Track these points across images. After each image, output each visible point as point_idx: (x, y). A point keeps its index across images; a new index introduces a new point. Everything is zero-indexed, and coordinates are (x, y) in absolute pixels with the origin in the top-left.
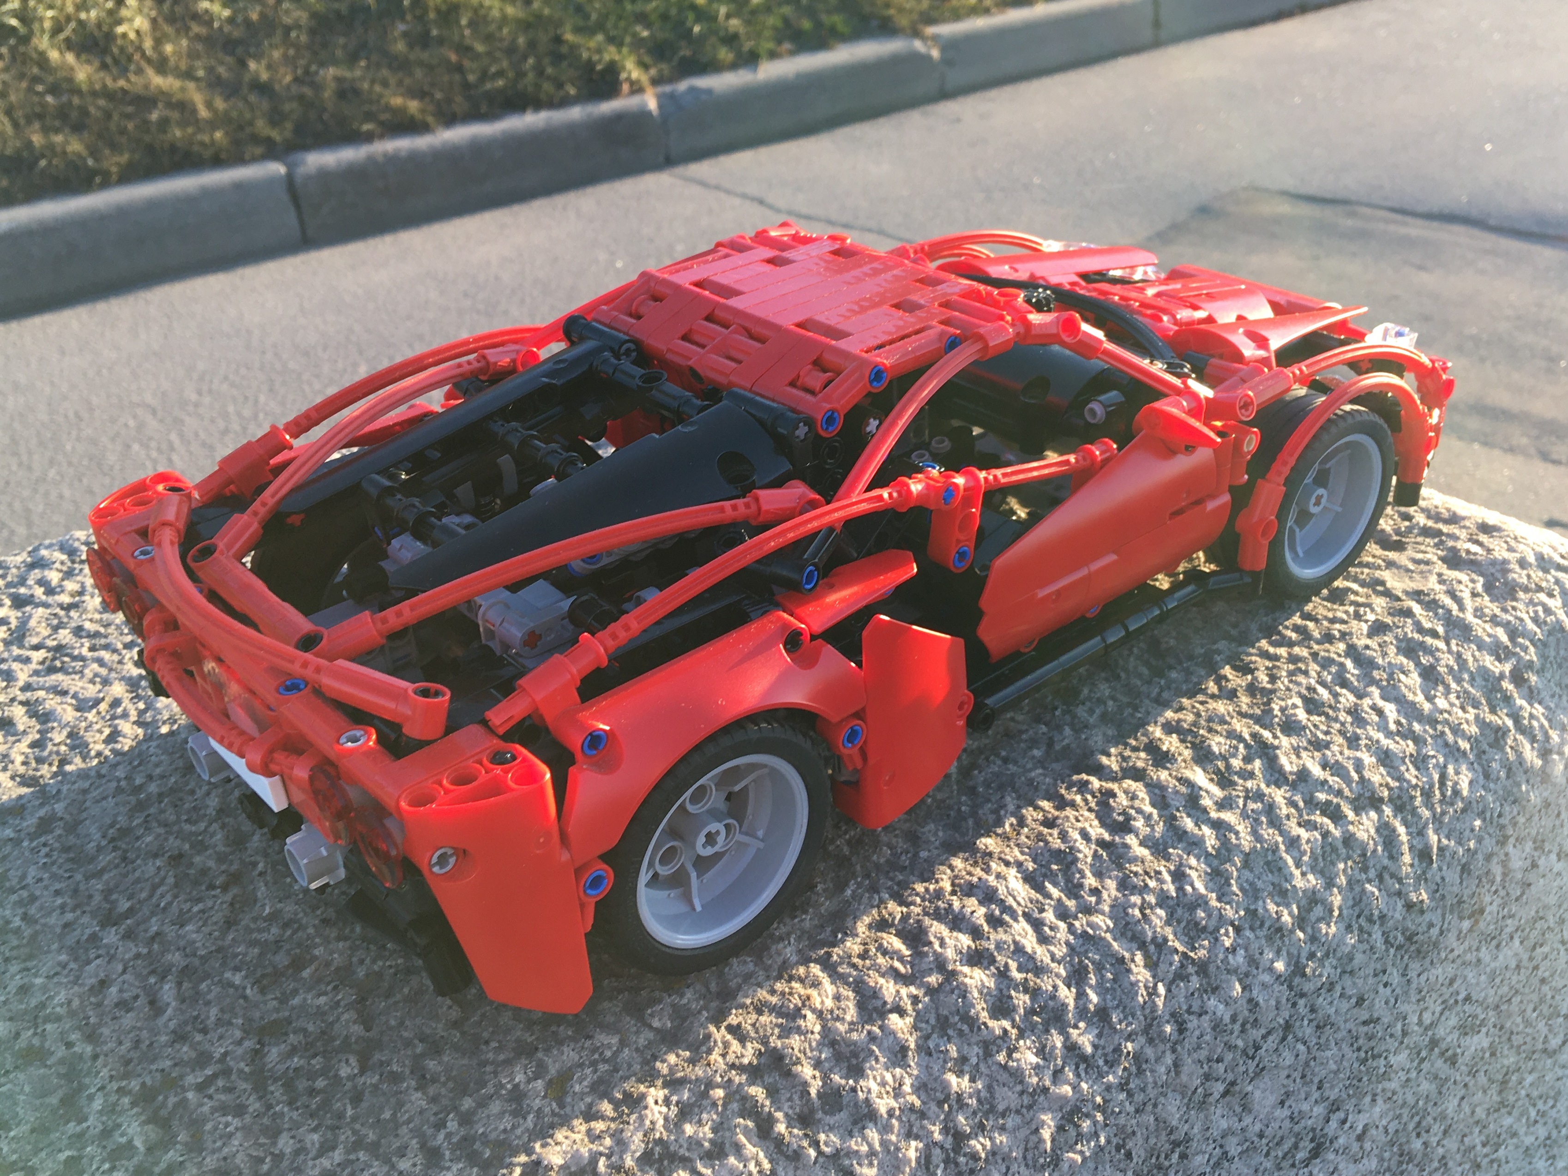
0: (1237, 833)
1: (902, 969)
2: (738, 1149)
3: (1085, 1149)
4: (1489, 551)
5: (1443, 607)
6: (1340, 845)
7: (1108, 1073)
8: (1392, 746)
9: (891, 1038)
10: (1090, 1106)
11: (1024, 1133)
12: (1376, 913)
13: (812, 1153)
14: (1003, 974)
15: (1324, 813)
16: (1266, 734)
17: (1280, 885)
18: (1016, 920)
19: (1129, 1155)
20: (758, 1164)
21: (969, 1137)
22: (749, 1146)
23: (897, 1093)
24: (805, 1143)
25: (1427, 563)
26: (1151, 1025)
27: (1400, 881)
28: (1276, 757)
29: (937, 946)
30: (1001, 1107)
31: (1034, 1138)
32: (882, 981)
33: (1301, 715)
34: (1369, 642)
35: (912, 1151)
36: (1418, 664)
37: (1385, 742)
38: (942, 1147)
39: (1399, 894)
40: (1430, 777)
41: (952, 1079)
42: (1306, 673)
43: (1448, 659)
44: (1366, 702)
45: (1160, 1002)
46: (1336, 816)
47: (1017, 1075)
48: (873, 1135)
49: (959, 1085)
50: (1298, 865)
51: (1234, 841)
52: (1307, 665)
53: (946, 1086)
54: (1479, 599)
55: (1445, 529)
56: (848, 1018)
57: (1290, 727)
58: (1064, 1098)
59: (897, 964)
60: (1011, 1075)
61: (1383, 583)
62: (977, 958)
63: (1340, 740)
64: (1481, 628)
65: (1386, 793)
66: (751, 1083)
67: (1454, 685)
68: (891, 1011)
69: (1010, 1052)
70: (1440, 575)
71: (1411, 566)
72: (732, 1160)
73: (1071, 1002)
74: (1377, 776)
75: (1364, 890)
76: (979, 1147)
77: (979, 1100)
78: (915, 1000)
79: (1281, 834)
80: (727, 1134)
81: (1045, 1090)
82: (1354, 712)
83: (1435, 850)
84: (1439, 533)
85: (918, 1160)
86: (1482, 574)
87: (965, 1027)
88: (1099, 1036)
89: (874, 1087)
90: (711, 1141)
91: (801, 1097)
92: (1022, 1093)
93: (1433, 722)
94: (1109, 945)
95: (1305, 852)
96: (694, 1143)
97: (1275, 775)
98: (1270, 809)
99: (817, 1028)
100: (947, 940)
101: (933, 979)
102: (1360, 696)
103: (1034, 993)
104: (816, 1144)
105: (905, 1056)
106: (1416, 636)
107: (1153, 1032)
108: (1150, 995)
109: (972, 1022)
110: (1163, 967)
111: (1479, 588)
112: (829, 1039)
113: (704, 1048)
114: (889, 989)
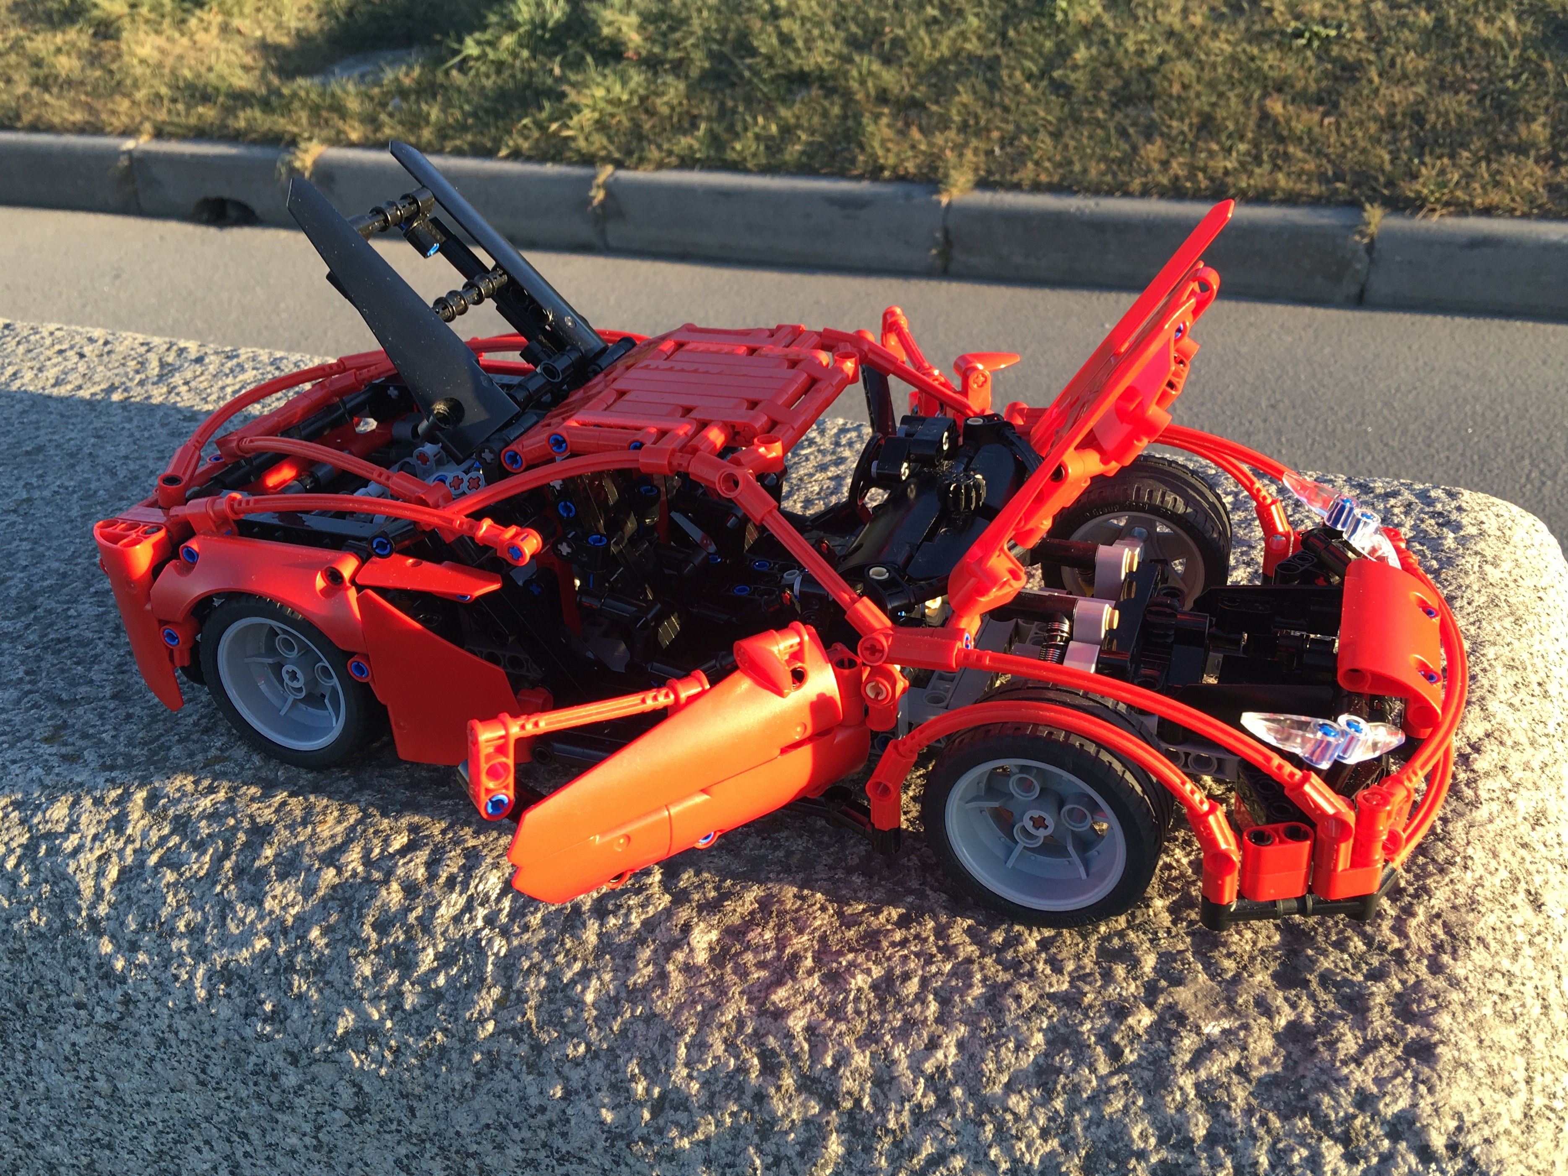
1: (374, 855)
2: (203, 854)
3: (367, 1063)
5: (1171, 1045)
6: (748, 1093)
8: (907, 1080)
9: (316, 879)
10: (385, 1040)
11: (331, 1007)
14: (407, 910)
16: (808, 965)
17: (657, 1062)
18: (461, 894)
20: (200, 868)
21: (296, 972)
22: (208, 856)
23: (286, 907)
24: (224, 882)
28: (783, 984)
29: (404, 861)
31: (333, 1018)
33: (861, 981)
35: (262, 943)
36: (1049, 1055)
37: (903, 1071)
38: (279, 960)
40: (922, 1142)
41: (316, 931)
43: (1088, 1082)
44: (936, 1029)
45: (484, 1033)
46: (771, 1069)
47: (349, 971)
48: (252, 914)
49: (316, 939)
50: (689, 1065)
52: (945, 961)
53: (310, 931)
54: (1235, 1078)
55: (1378, 1014)
56: (318, 849)
57: (835, 979)
58: (370, 1016)
60: (348, 966)
61: (1178, 984)
62: (411, 889)
63: (859, 1026)
64: (1183, 1098)
66: (246, 832)
68: (336, 867)
69: (361, 954)
70: (1247, 1028)
71: (1246, 999)
72: (196, 855)
73: (423, 968)
74: (855, 1084)
75: (745, 1150)
76: (296, 983)
77: (319, 959)
79: (698, 1030)
80: (209, 843)
81: (361, 998)
85: (261, 952)
87: (354, 914)
88: (422, 1006)
89: (278, 892)
90: (202, 838)
91: (251, 861)
92: (346, 984)
93: (984, 1106)
94: (486, 964)
95: (705, 1062)
96: (197, 832)
97: (761, 993)
98: (716, 1007)
101: (376, 874)
102: (941, 1020)
105: (312, 894)
106: (1089, 1036)
108: (478, 1019)
109: (360, 917)
110: (505, 1015)
111: (1260, 1072)
112: (298, 849)
113: (264, 799)
114: (354, 856)
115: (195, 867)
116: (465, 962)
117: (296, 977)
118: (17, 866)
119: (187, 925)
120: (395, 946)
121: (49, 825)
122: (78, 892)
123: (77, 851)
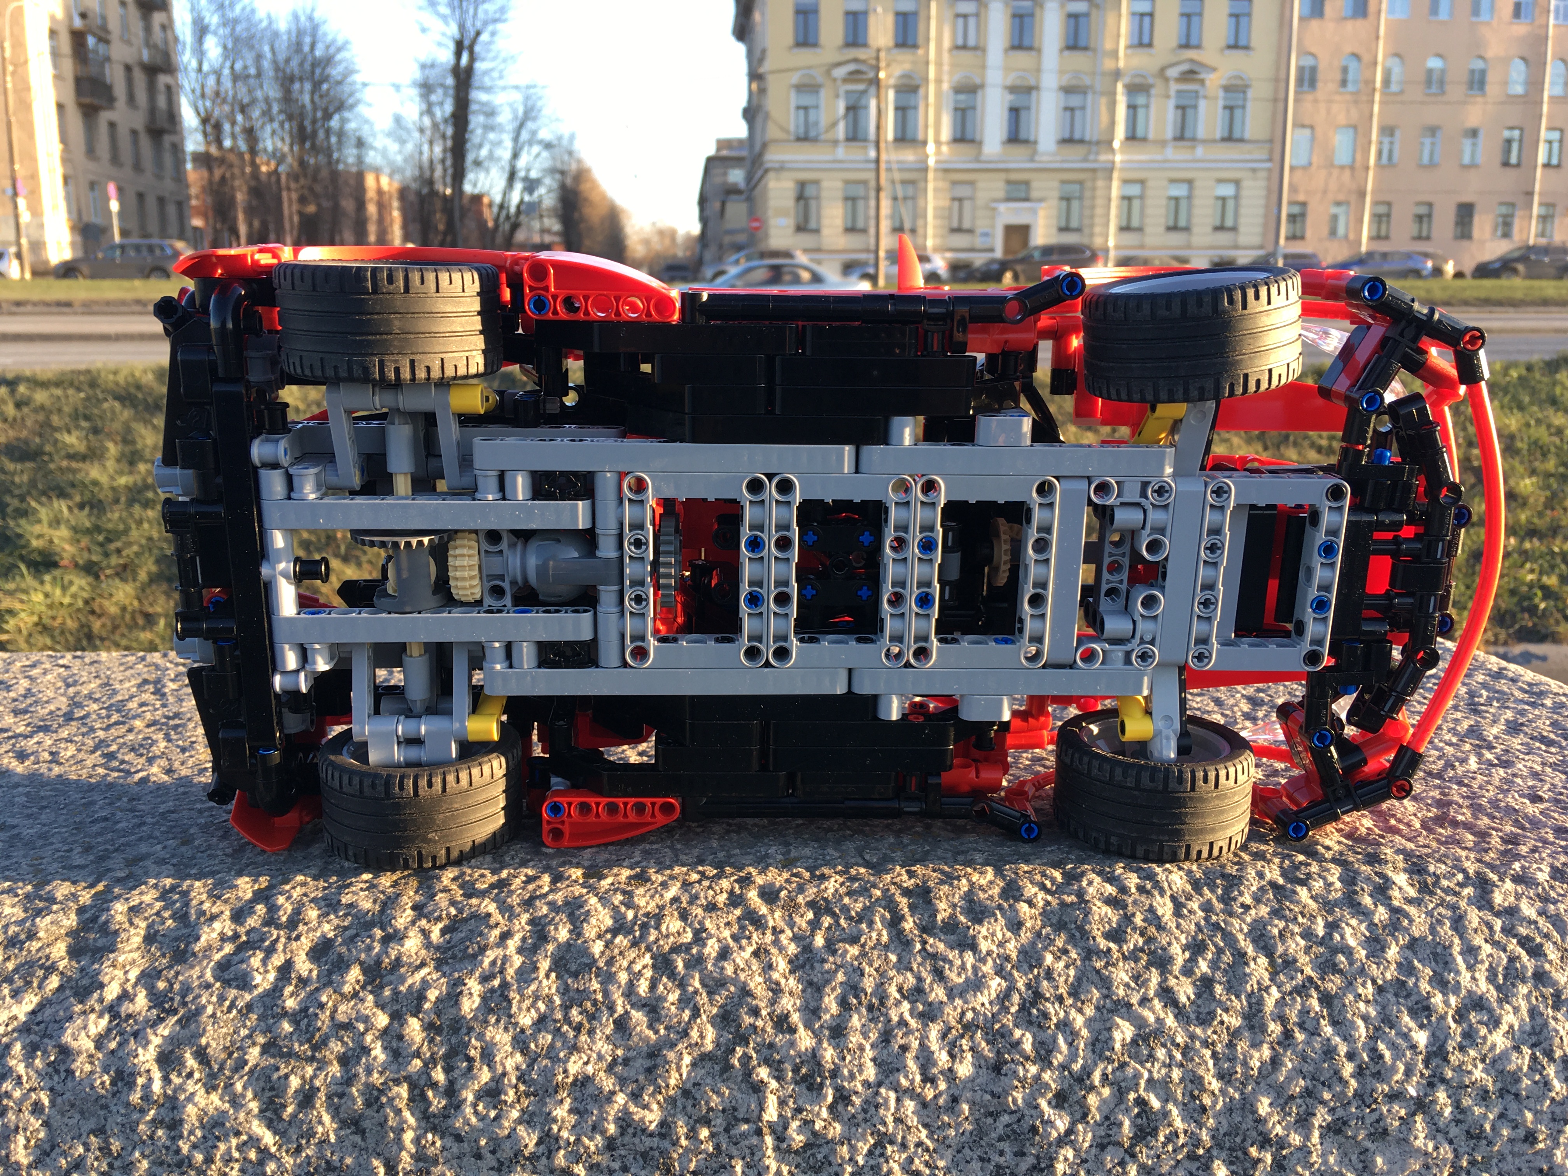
1: (1049, 886)
2: (871, 924)
3: (1155, 1070)
6: (1529, 975)
7: (1196, 1026)
9: (1015, 914)
10: (1169, 1040)
13: (918, 946)
14: (1128, 919)
15: (1520, 944)
16: (1493, 876)
17: (1442, 974)
18: (1162, 895)
22: (879, 925)
23: (1002, 945)
24: (917, 940)
26: (1255, 1013)
28: (1492, 891)
29: (1084, 884)
31: (1106, 1034)
32: (1029, 885)
33: (1542, 877)
35: (996, 984)
38: (1021, 995)
41: (1049, 957)
45: (1270, 1001)
46: (1535, 951)
47: (1107, 982)
48: (969, 959)
49: (1053, 964)
50: (1470, 968)
51: (1405, 925)
53: (1042, 959)
56: (991, 893)
58: (1146, 1020)
59: (1047, 883)
60: (1101, 979)
62: (1113, 902)
66: (902, 896)
68: (1024, 901)
69: (1109, 964)
73: (1180, 961)
76: (1053, 1012)
79: (1461, 939)
80: (870, 913)
81: (1129, 1005)
85: (998, 992)
87: (1078, 934)
88: (1197, 995)
89: (985, 934)
90: (857, 912)
91: (931, 917)
92: (1106, 996)
94: (1237, 941)
95: (1483, 962)
97: (1482, 901)
98: (1460, 919)
99: (965, 889)
100: (1095, 884)
101: (1069, 898)
103: (1149, 939)
104: (924, 943)
105: (1020, 928)
107: (1255, 1021)
108: (1260, 989)
109: (1085, 934)
110: (1282, 978)
112: (969, 897)
113: (884, 872)
114: (1031, 890)
115: (874, 935)
116: (1216, 945)
117: (1048, 1005)
118: (653, 986)
119: (900, 990)
120: (1137, 949)
121: (672, 939)
122: (745, 992)
123: (724, 954)
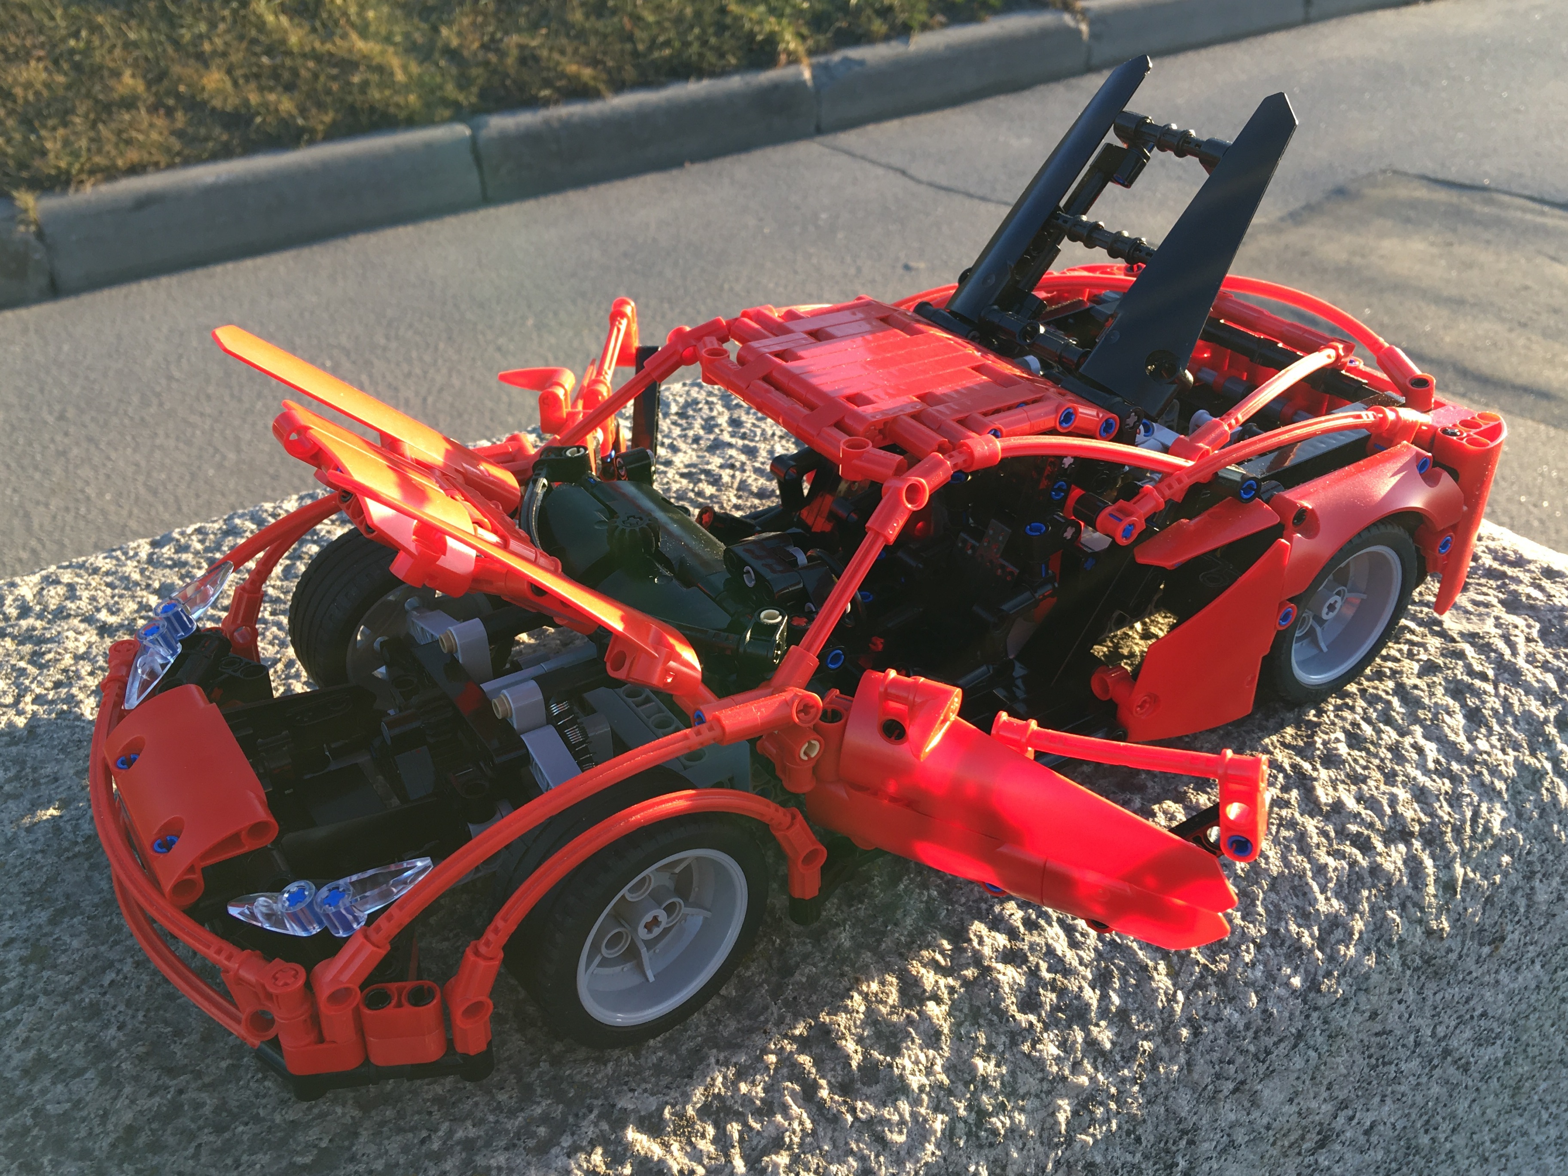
0: (1267, 858)
1: (943, 963)
2: (785, 1110)
3: (1097, 1132)
4: (1549, 596)
5: (1495, 651)
6: (1366, 875)
7: (1123, 1068)
8: (1428, 783)
9: (927, 1023)
10: (1104, 1095)
11: (1042, 1114)
12: (1395, 939)
13: (849, 1118)
14: (1033, 973)
15: (1354, 844)
16: (1306, 766)
17: (1304, 909)
18: (1050, 925)
19: (1138, 1140)
20: (801, 1123)
21: (991, 1115)
22: (794, 1107)
23: (929, 1071)
24: (843, 1109)
25: (1487, 605)
26: (1168, 1028)
27: (1422, 910)
28: (1313, 788)
29: (975, 943)
30: (1022, 1091)
31: (1050, 1120)
32: (923, 971)
33: (1343, 749)
34: (1418, 682)
35: (939, 1123)
36: (1464, 705)
37: (1422, 780)
38: (966, 1122)
39: (1420, 921)
40: (1463, 814)
41: (979, 1062)
42: (1352, 709)
43: (1494, 702)
44: (1408, 741)
45: (1178, 1008)
46: (1365, 846)
47: (1039, 1064)
48: (904, 1106)
49: (985, 1068)
50: (1323, 891)
51: (1263, 865)
52: (1355, 701)
53: (973, 1069)
54: (1532, 644)
55: (1510, 571)
56: (890, 1001)
57: (1331, 760)
58: (1081, 1086)
59: (938, 957)
60: (1033, 1063)
61: (1440, 623)
62: (1011, 957)
63: (1377, 775)
64: (1531, 673)
65: (1417, 828)
66: (801, 1052)
67: (1496, 728)
68: (929, 999)
69: (1035, 1042)
70: (1497, 618)
71: (1470, 607)
72: (779, 1118)
73: (1095, 1004)
74: (1410, 812)
75: (1385, 917)
76: (999, 1125)
77: (1002, 1083)
78: (952, 990)
79: (1309, 862)
80: (777, 1095)
81: (1064, 1079)
82: (1395, 749)
83: (1460, 883)
84: (1504, 575)
85: (943, 1131)
86: (1538, 620)
87: (995, 1018)
88: (1118, 1034)
89: (909, 1066)
90: (762, 1100)
91: (843, 1068)
92: (1042, 1080)
93: (1471, 761)
94: (1135, 954)
95: (1331, 880)
96: (747, 1100)
97: (1311, 805)
98: (1302, 837)
99: (862, 1009)
100: (985, 939)
101: (970, 973)
102: (1402, 733)
103: (1062, 992)
104: (853, 1110)
105: (938, 1039)
106: (1466, 678)
107: (1169, 1034)
108: (1169, 1001)
109: (1003, 1014)
110: (1182, 978)
111: (1535, 633)
112: (872, 1018)
113: (762, 1018)
114: (929, 979)
